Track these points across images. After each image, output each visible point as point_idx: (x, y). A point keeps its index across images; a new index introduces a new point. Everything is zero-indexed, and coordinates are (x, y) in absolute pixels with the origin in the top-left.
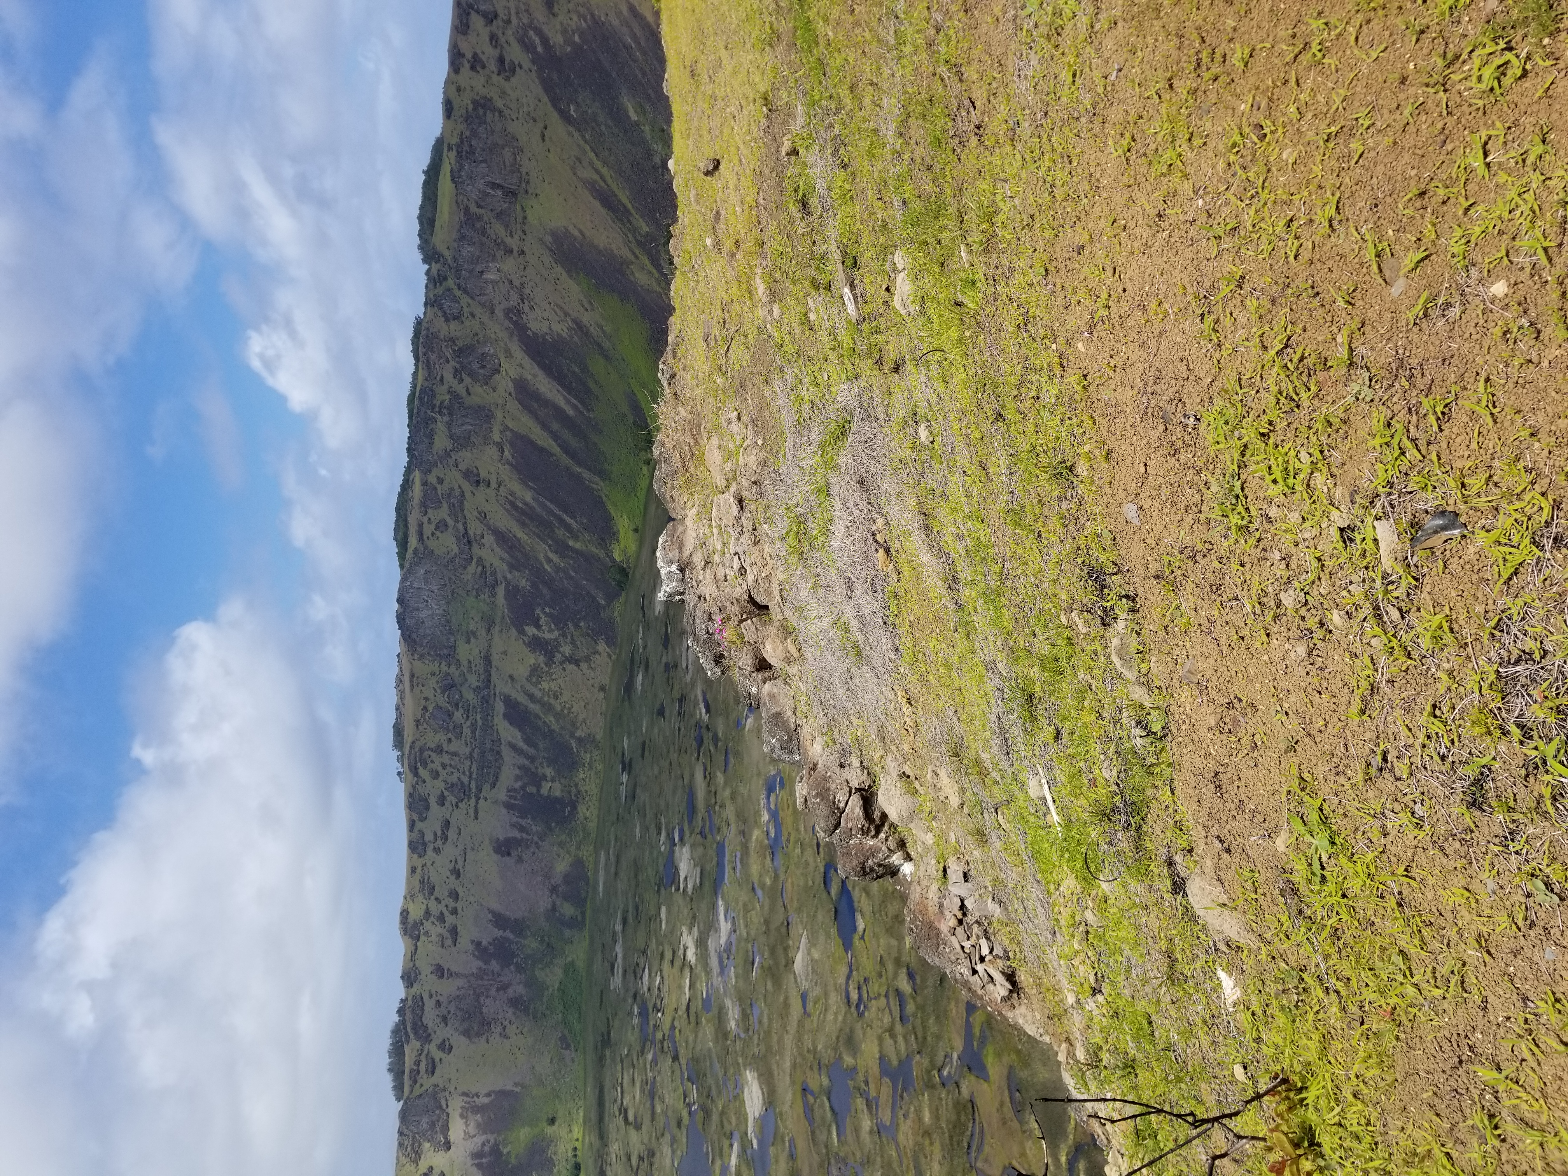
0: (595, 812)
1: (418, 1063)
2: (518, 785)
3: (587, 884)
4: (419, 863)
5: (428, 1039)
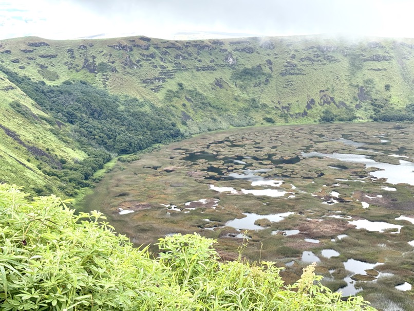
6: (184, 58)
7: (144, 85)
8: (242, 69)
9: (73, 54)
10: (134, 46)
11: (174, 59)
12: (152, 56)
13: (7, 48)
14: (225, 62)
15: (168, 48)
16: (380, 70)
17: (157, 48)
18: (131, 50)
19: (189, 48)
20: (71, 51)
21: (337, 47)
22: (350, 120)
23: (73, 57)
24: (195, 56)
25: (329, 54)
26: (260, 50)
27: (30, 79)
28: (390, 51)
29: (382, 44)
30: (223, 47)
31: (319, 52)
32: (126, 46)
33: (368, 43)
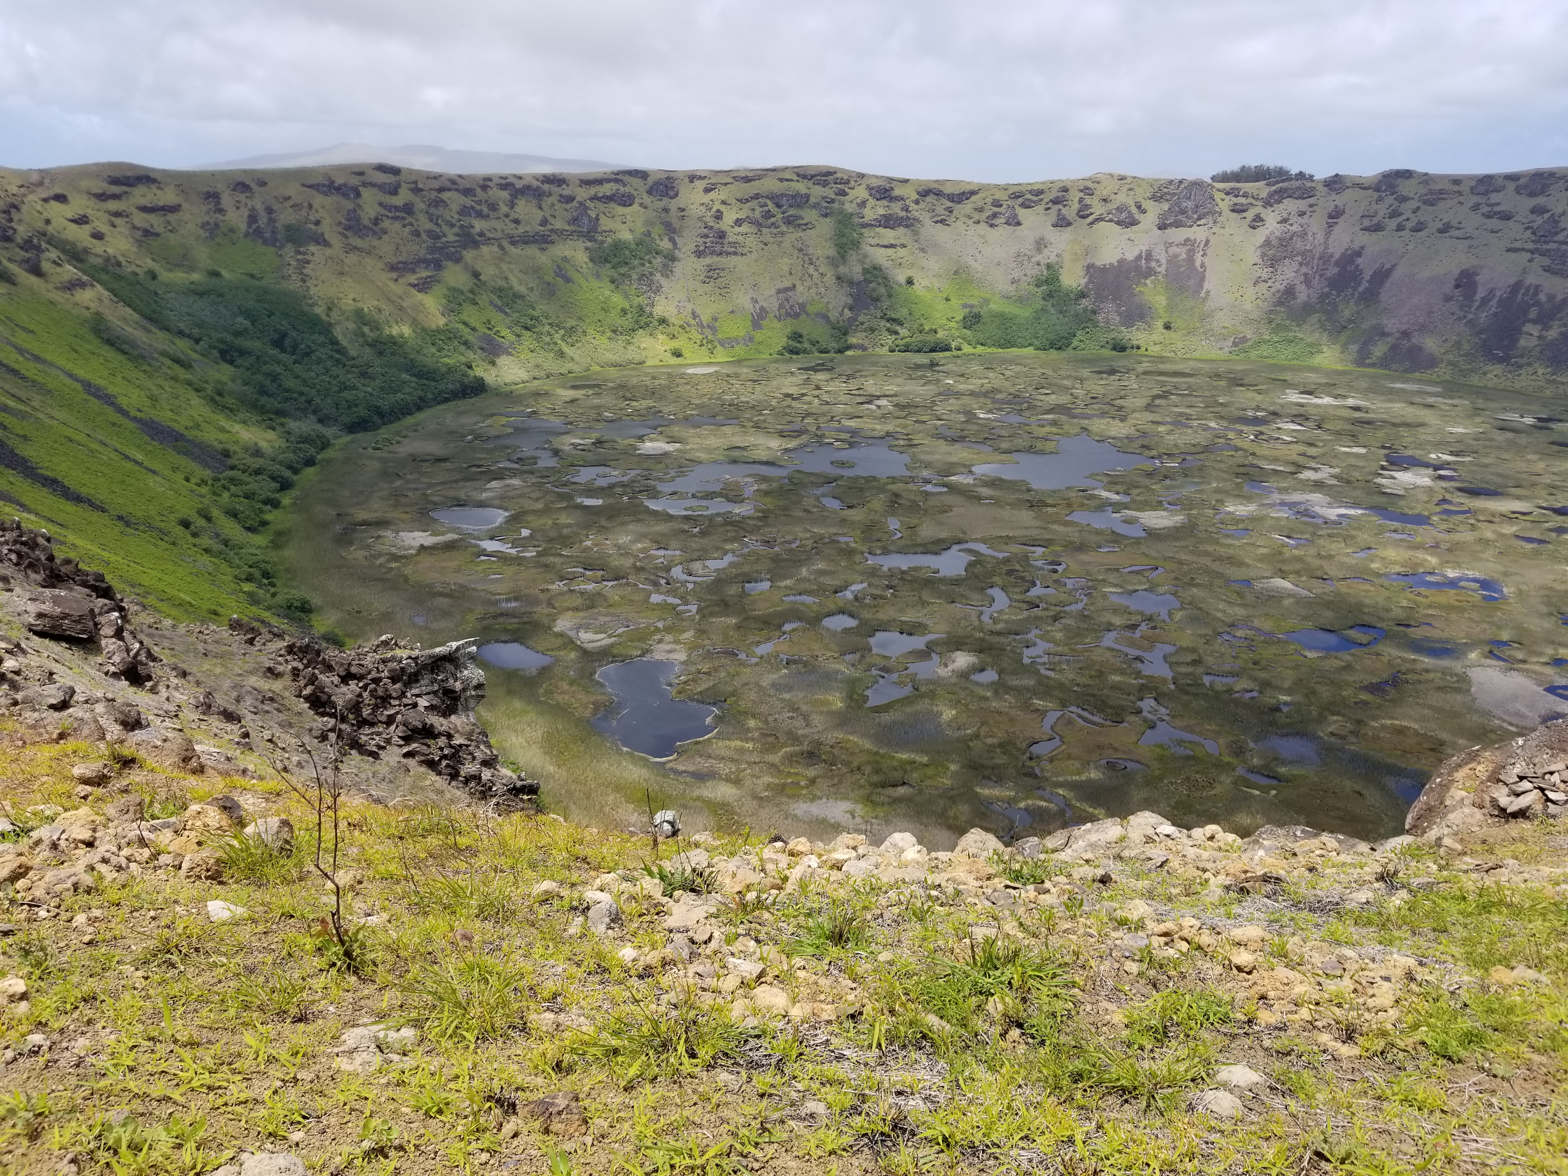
0: (1490, 384)
1: (1245, 195)
2: (1542, 297)
3: (1406, 371)
4: (1464, 188)
5: (1267, 204)
6: (480, 215)
7: (394, 275)
8: (611, 240)
9: (219, 203)
10: (365, 184)
11: (457, 216)
12: (408, 209)
13: (58, 190)
15: (441, 190)
16: (892, 246)
17: (416, 190)
18: (358, 195)
19: (490, 192)
20: (213, 197)
21: (807, 197)
22: (840, 351)
23: (220, 211)
24: (504, 209)
25: (792, 212)
26: (647, 199)
27: (119, 264)
28: (913, 206)
29: (897, 192)
30: (567, 191)
31: (771, 206)
32: (345, 185)
33: (870, 188)
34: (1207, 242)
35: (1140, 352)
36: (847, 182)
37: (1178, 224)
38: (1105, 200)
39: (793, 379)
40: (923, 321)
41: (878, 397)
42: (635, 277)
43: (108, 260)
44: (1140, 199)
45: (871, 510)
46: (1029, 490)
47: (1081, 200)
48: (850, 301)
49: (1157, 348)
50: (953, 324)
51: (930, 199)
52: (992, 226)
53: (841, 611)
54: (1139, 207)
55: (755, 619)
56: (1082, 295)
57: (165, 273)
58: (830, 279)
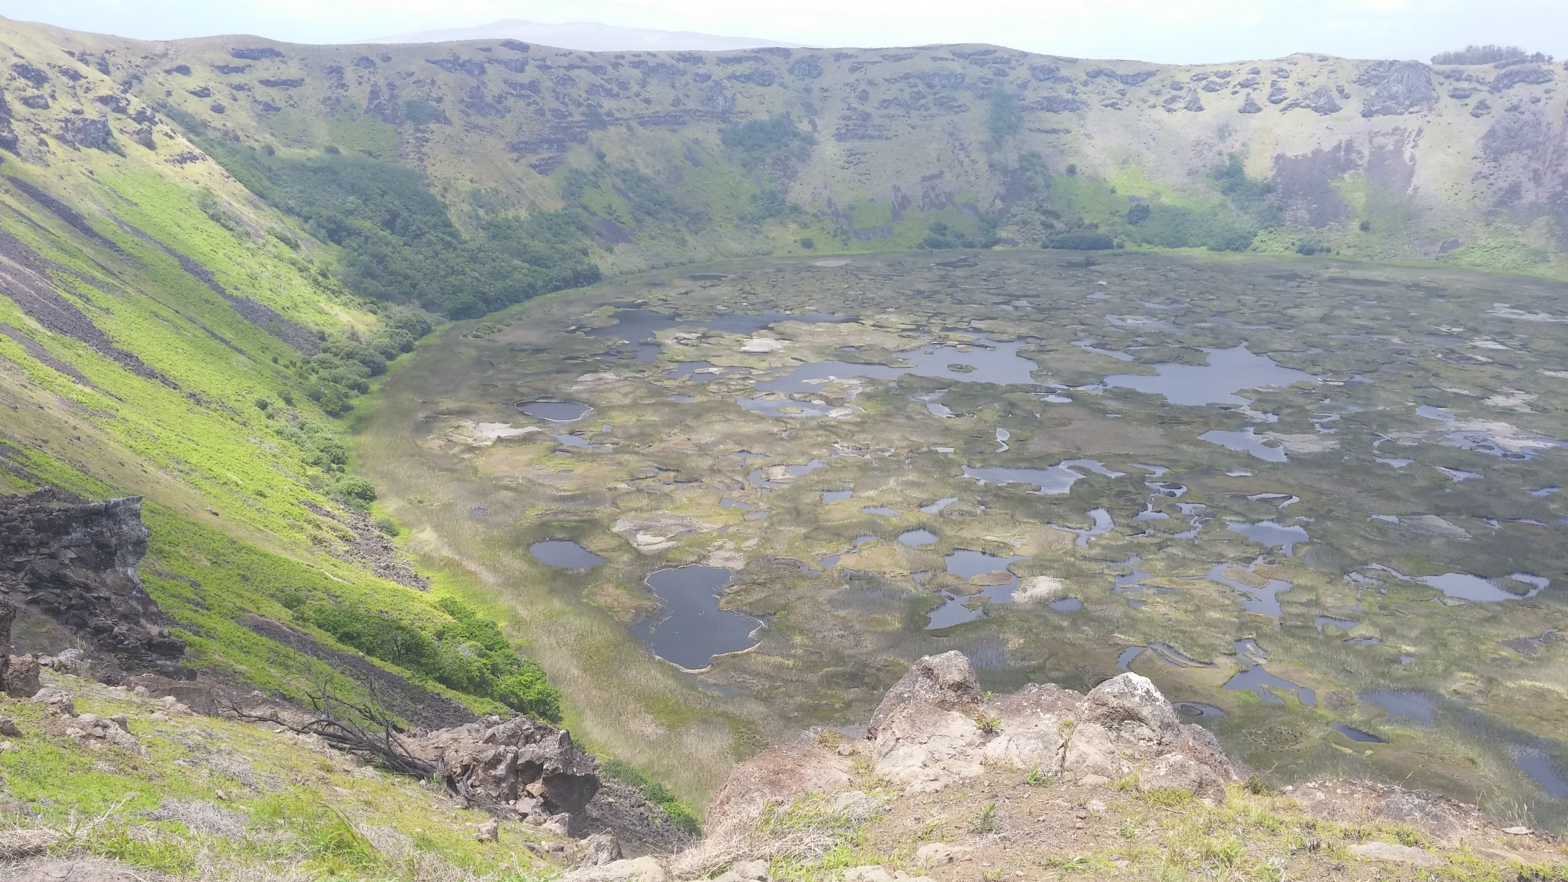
1: (1469, 79)
5: (1495, 88)
6: (610, 94)
7: (515, 155)
8: (745, 121)
9: (341, 78)
10: (490, 61)
11: (584, 95)
12: (534, 87)
13: (181, 62)
14: (707, 105)
15: (570, 67)
16: (1055, 131)
17: (544, 67)
18: (483, 71)
19: (622, 70)
20: (336, 71)
21: (963, 77)
22: (987, 246)
23: (343, 86)
24: (635, 88)
25: (945, 93)
26: (788, 79)
27: (237, 139)
28: (1080, 88)
29: (1064, 72)
30: (703, 70)
31: (922, 87)
32: (470, 61)
33: (1032, 69)
34: (1420, 131)
35: (1330, 256)
36: (1008, 62)
37: (1386, 111)
38: (1301, 84)
39: (928, 275)
40: (1083, 215)
41: (1018, 298)
42: (769, 161)
43: (226, 133)
44: (1342, 83)
45: (980, 420)
46: (1163, 405)
47: (1274, 84)
48: (1003, 191)
49: (1349, 252)
50: (1117, 219)
51: (1099, 80)
52: (1169, 111)
53: (922, 527)
54: (1341, 91)
55: (827, 530)
56: (1268, 189)
57: (283, 149)
58: (982, 166)
